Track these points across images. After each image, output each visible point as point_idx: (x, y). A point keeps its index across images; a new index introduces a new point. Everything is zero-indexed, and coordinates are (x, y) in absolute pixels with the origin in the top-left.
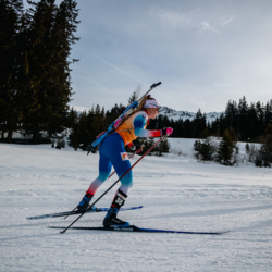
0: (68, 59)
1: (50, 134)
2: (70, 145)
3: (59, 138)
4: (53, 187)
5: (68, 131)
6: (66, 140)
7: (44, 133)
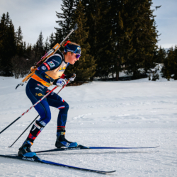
0: (152, 8)
1: (146, 70)
2: (163, 77)
3: (153, 72)
4: (155, 111)
5: (160, 66)
6: (159, 73)
7: (142, 70)
